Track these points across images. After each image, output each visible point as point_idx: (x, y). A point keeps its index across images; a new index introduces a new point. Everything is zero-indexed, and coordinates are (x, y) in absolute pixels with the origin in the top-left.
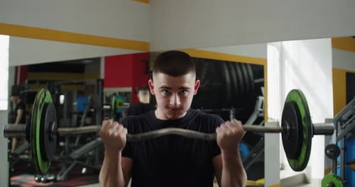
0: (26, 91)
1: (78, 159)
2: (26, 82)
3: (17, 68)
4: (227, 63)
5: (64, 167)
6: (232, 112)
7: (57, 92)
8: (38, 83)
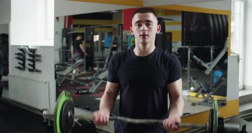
0: (72, 32)
1: (103, 79)
2: (72, 26)
3: (65, 17)
4: (212, 15)
5: (94, 85)
6: (212, 48)
7: (92, 33)
8: (79, 27)
